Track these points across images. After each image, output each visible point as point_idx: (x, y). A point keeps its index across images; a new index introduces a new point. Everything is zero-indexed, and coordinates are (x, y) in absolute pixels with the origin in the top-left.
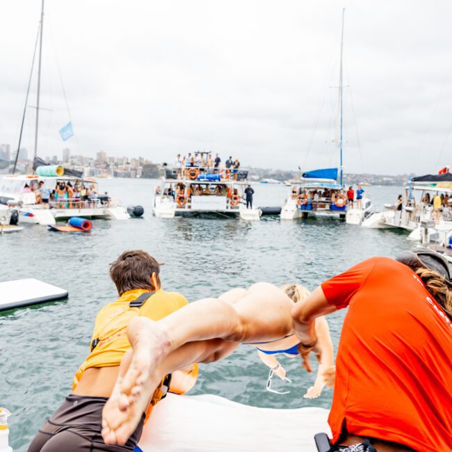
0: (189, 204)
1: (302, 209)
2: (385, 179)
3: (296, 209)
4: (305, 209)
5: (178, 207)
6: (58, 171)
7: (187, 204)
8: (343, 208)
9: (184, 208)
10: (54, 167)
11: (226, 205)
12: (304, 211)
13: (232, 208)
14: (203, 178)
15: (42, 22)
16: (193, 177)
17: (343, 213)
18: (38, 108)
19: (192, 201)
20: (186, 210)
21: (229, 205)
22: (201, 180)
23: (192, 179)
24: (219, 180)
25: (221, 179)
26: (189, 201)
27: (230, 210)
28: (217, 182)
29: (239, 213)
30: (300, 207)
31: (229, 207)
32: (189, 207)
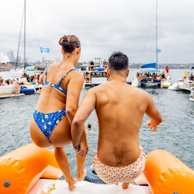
2: (181, 66)
3: (138, 82)
4: (142, 82)
5: (86, 83)
6: (35, 68)
7: (90, 81)
8: (159, 81)
9: (89, 83)
10: (34, 67)
15: (25, 5)
17: (159, 83)
18: (25, 42)
22: (96, 70)
25: (104, 70)
26: (91, 80)
28: (102, 71)
30: (140, 81)
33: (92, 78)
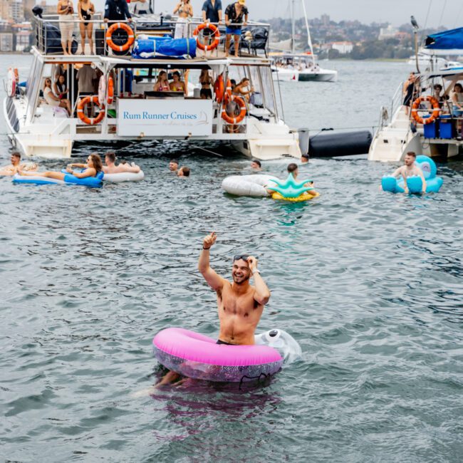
0: (112, 121)
1: (427, 136)
3: (411, 136)
4: (437, 135)
5: (79, 131)
7: (107, 122)
11: (211, 121)
12: (434, 141)
13: (226, 131)
14: (150, 50)
16: (121, 48)
19: (120, 112)
20: (104, 136)
21: (221, 123)
22: (143, 54)
23: (116, 53)
24: (193, 56)
25: (199, 53)
26: (113, 114)
27: (221, 136)
28: (187, 60)
29: (245, 144)
30: (421, 130)
31: (220, 129)
32: (113, 129)
33: (124, 105)
